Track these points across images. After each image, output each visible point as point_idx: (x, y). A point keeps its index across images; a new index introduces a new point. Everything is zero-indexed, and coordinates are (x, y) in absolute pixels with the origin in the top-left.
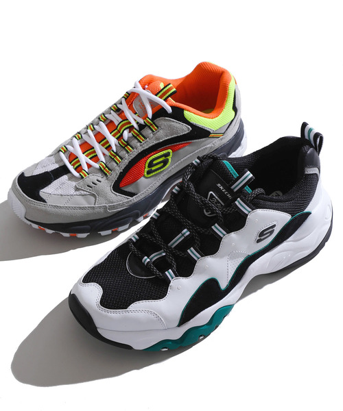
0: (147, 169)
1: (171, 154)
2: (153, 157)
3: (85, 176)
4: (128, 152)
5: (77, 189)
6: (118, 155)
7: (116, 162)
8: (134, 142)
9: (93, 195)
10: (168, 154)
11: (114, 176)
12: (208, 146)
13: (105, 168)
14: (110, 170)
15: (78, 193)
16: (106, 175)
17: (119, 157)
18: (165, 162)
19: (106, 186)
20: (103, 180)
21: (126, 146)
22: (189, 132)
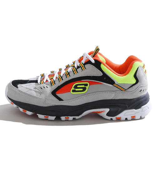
0: (73, 89)
1: (88, 85)
2: (78, 83)
3: (42, 84)
4: (67, 77)
5: (35, 88)
7: (59, 81)
8: (72, 74)
9: (41, 92)
10: (86, 85)
13: (53, 83)
14: (55, 84)
16: (52, 85)
17: (62, 79)
18: (84, 89)
19: (49, 90)
20: (49, 87)
21: (67, 75)
22: (101, 76)
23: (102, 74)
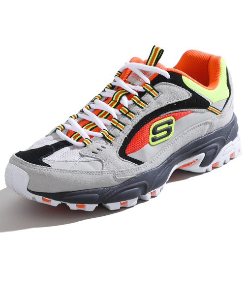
0: (152, 136)
1: (174, 121)
2: (156, 123)
3: (89, 143)
4: (130, 118)
5: (82, 156)
6: (119, 122)
7: (119, 129)
8: (136, 109)
9: (100, 161)
10: (171, 122)
11: (119, 142)
12: (208, 121)
13: (108, 136)
14: (114, 137)
15: (84, 159)
16: (110, 141)
17: (121, 123)
18: (169, 131)
19: (112, 151)
20: (108, 146)
21: (128, 113)
22: (189, 97)
23: (191, 94)
